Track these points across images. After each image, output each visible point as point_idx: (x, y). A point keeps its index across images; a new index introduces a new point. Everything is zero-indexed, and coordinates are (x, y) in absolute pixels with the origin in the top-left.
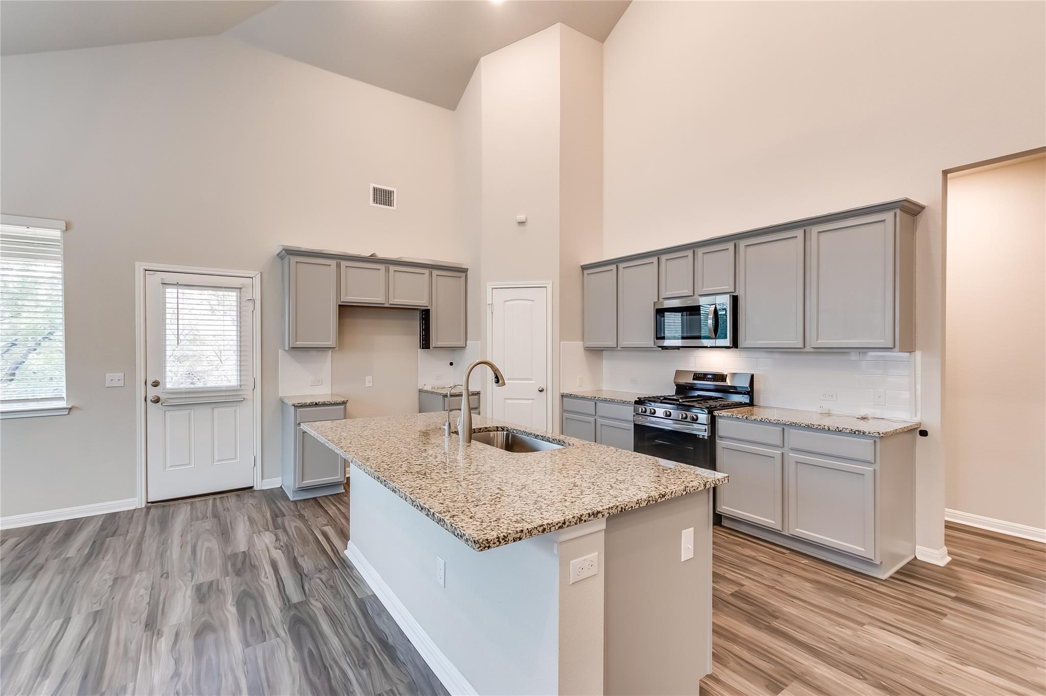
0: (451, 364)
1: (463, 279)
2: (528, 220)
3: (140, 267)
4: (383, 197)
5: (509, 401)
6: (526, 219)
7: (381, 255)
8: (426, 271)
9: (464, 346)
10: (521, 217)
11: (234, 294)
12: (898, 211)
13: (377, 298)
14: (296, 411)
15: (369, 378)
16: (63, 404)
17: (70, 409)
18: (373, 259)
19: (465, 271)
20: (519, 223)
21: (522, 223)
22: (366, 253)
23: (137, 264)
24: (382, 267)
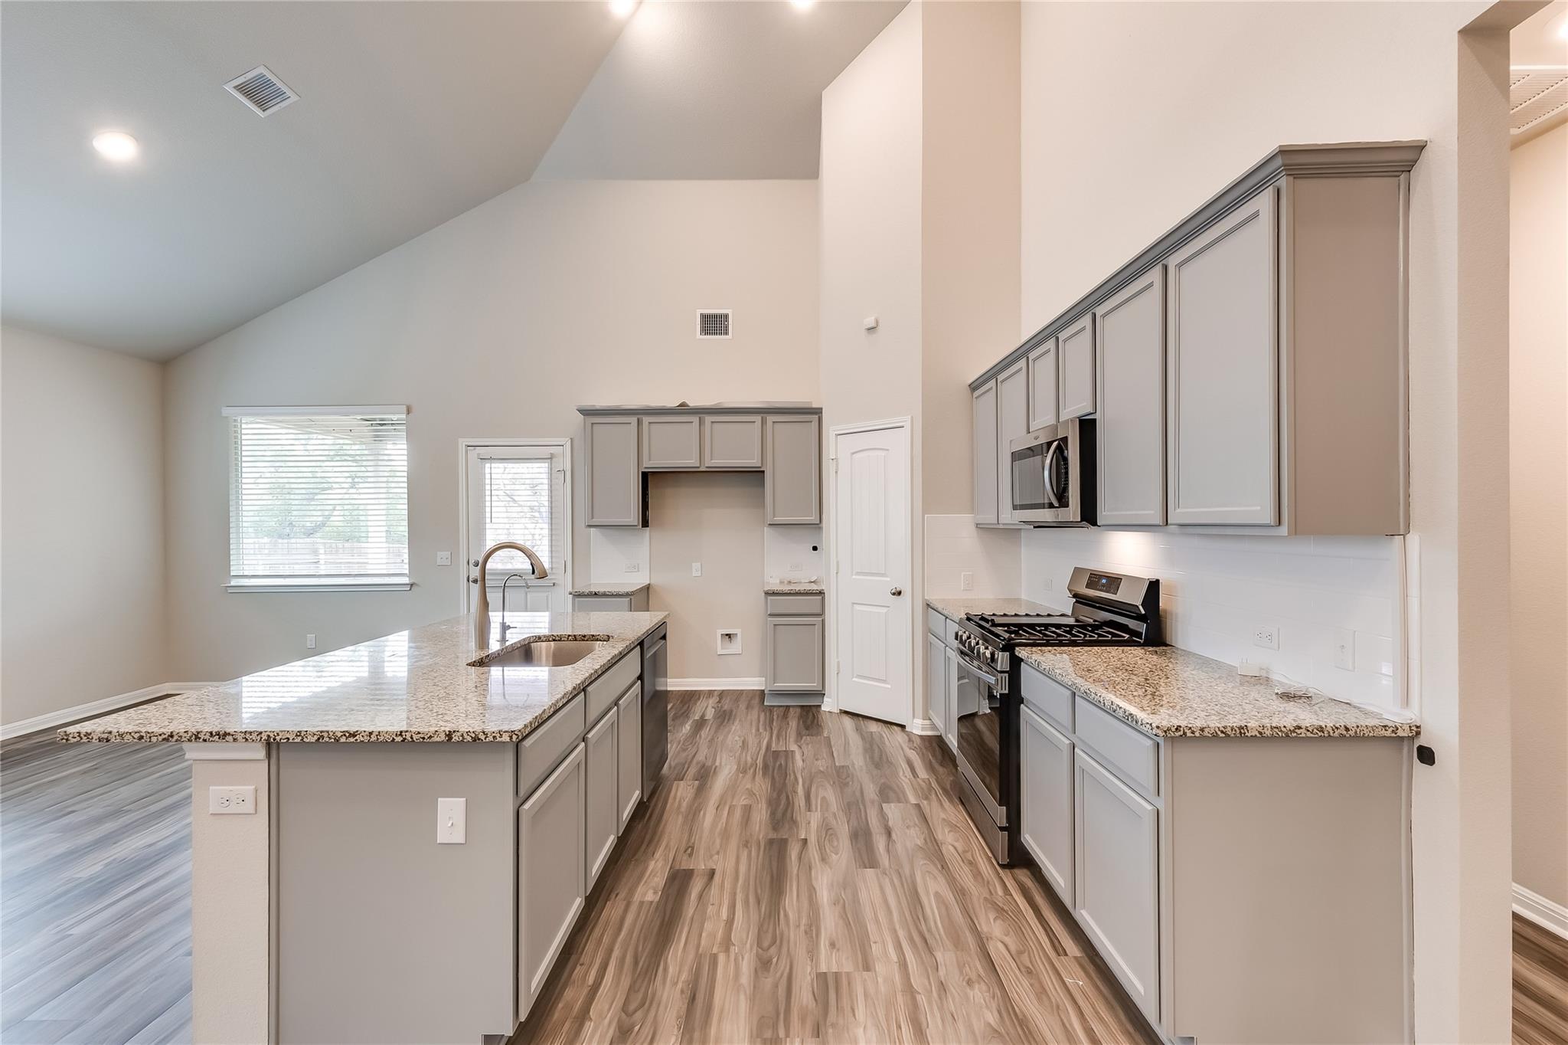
0: (815, 548)
1: (815, 424)
2: (880, 324)
3: (463, 442)
4: (714, 324)
5: (857, 607)
6: (877, 322)
7: (692, 404)
8: (758, 419)
9: (818, 522)
10: (870, 322)
11: (547, 465)
12: (1283, 182)
13: (689, 460)
14: (573, 600)
15: (696, 566)
16: (406, 580)
17: (412, 585)
18: (683, 409)
19: (818, 412)
20: (869, 329)
21: (871, 329)
22: (674, 403)
23: (460, 440)
24: (695, 419)
